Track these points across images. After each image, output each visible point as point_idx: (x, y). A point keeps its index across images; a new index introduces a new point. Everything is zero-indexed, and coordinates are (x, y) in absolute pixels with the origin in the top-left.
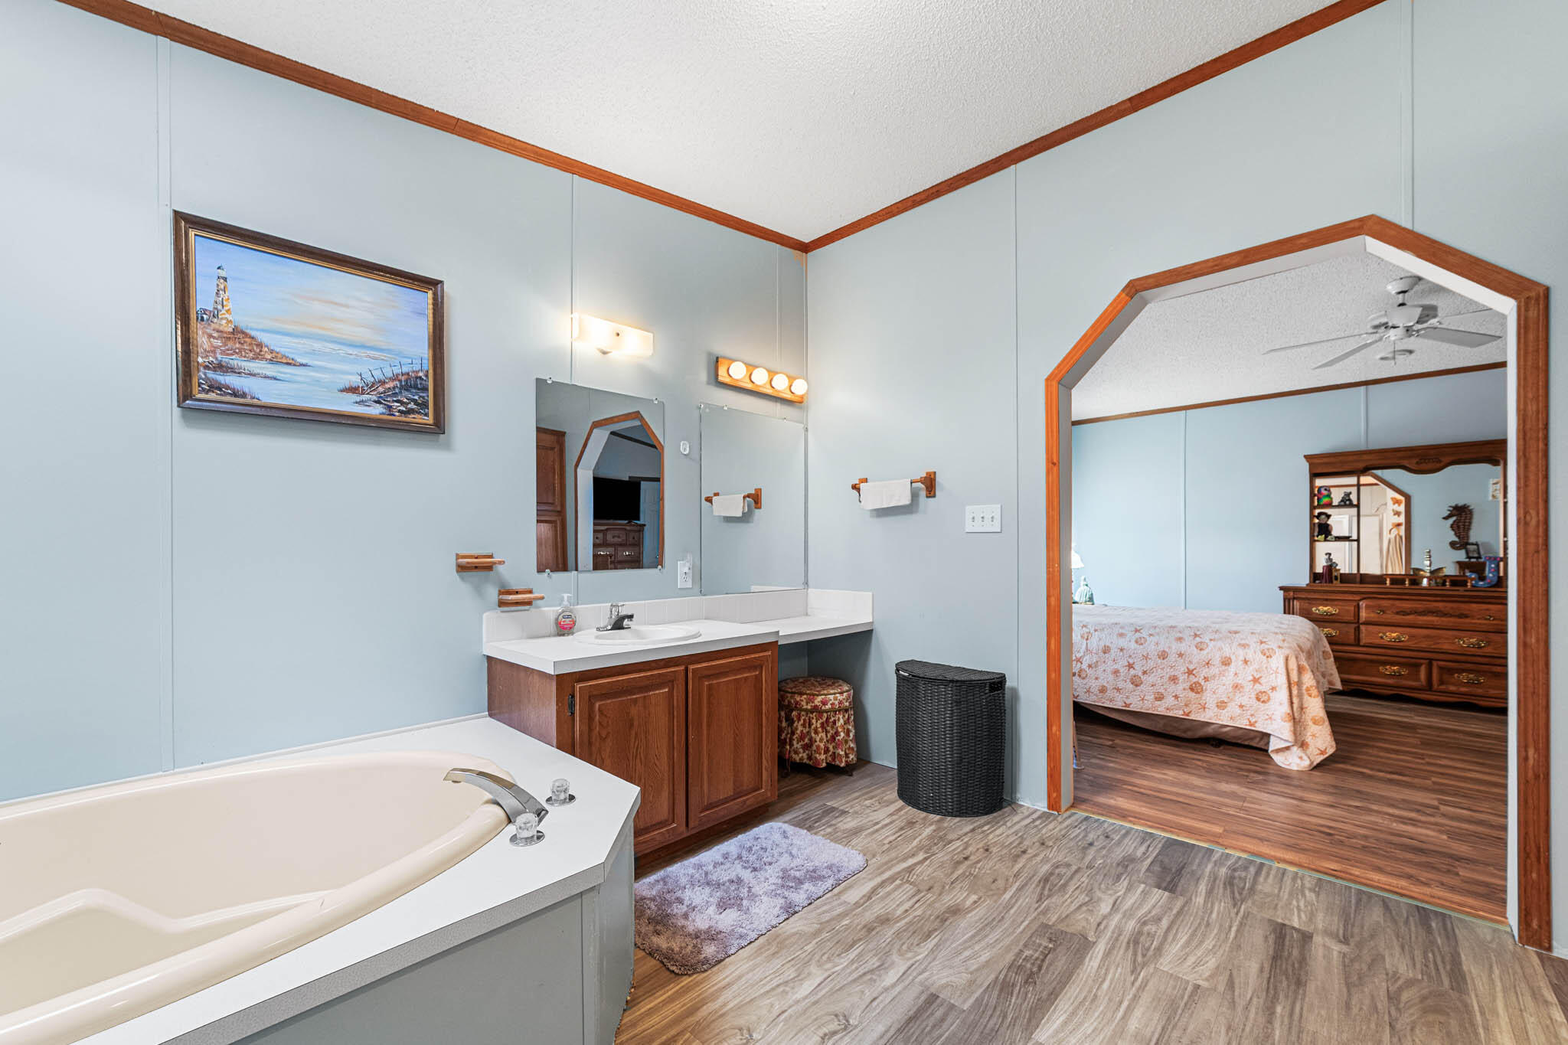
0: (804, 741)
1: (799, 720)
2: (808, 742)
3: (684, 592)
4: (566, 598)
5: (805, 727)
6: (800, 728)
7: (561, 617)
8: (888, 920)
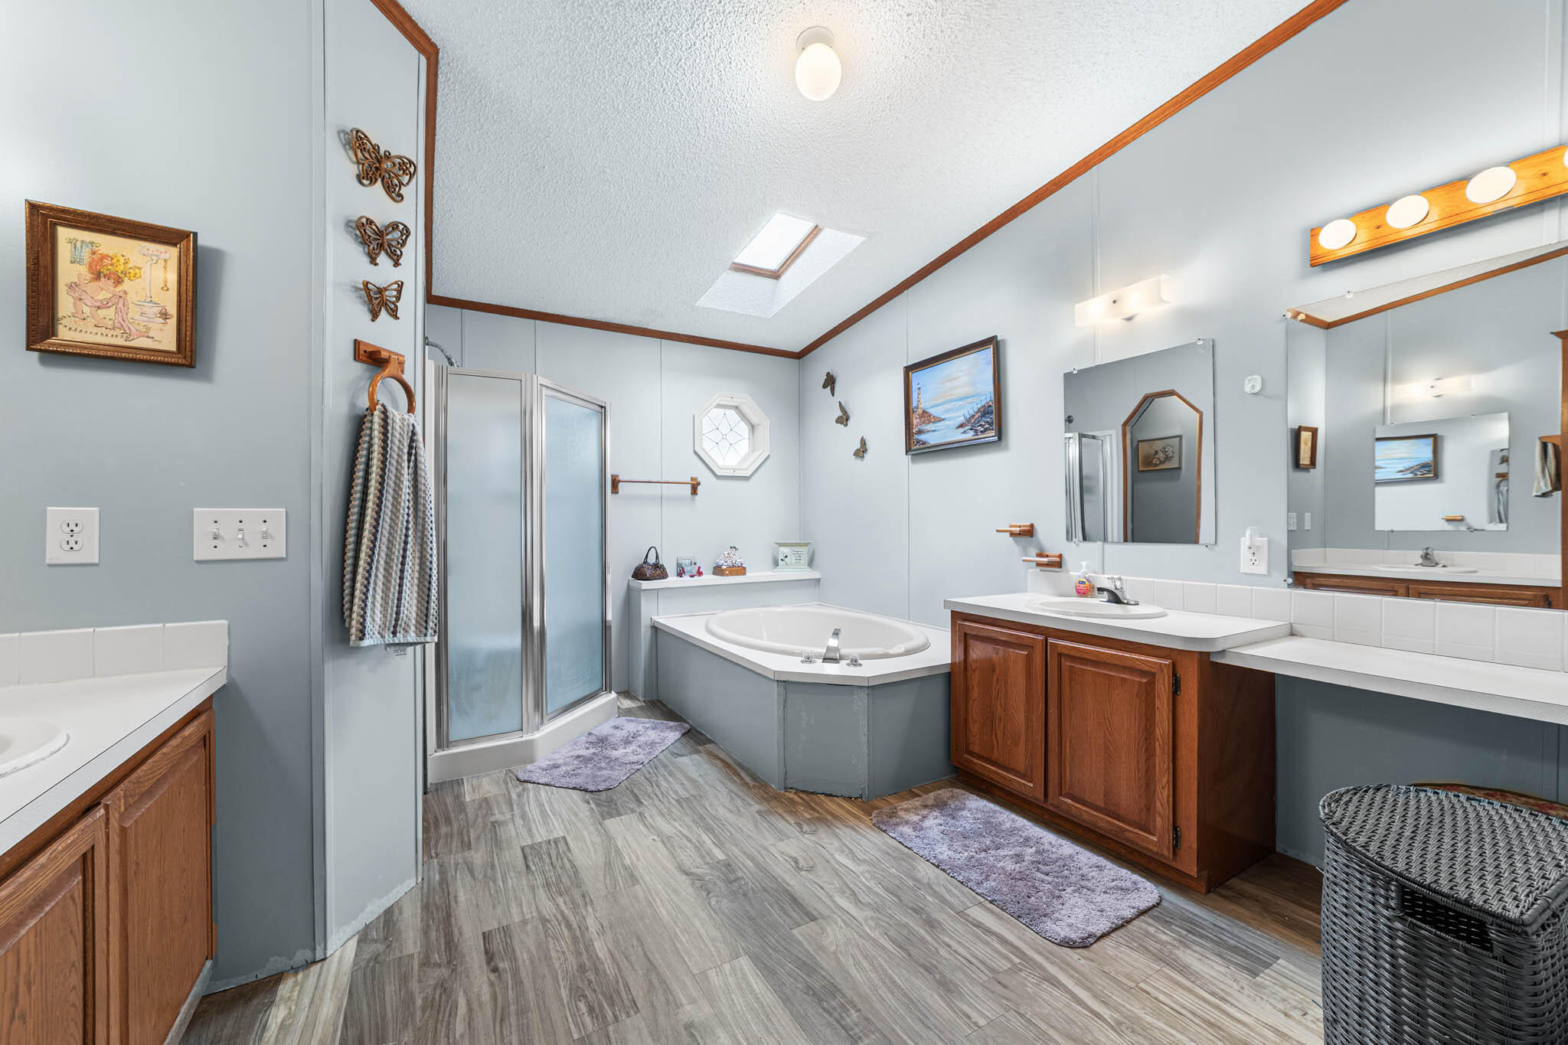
3: (1252, 579)
4: (1084, 565)
8: (932, 927)
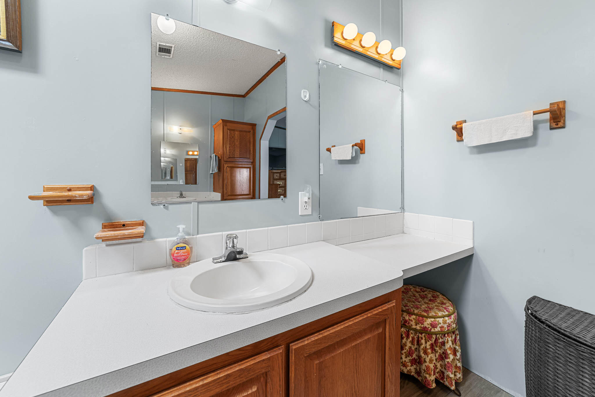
0: (412, 357)
1: (408, 337)
2: (416, 358)
3: (305, 218)
4: (181, 230)
5: (414, 345)
6: (409, 345)
7: (174, 249)
